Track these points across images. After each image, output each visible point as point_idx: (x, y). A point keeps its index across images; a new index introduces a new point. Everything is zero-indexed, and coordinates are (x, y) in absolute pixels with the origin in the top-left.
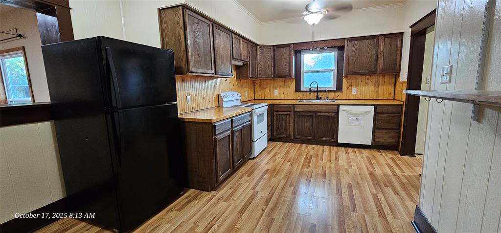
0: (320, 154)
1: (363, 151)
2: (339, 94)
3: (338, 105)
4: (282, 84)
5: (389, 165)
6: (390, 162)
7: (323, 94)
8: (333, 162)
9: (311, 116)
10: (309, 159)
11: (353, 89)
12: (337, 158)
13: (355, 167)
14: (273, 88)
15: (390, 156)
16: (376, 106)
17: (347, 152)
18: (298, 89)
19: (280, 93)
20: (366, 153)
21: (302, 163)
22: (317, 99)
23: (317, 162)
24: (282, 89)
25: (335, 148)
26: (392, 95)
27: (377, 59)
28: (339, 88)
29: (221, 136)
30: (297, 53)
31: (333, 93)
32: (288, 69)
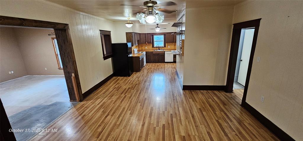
1: (171, 63)
2: (165, 48)
3: (165, 51)
4: (148, 45)
7: (160, 48)
8: (164, 66)
9: (157, 55)
10: (158, 66)
13: (168, 66)
14: (145, 46)
17: (167, 64)
18: (153, 47)
19: (147, 48)
21: (156, 67)
22: (159, 50)
23: (160, 66)
25: (164, 63)
27: (174, 39)
28: (165, 46)
29: (140, 60)
30: (153, 36)
31: (163, 48)
32: (150, 41)
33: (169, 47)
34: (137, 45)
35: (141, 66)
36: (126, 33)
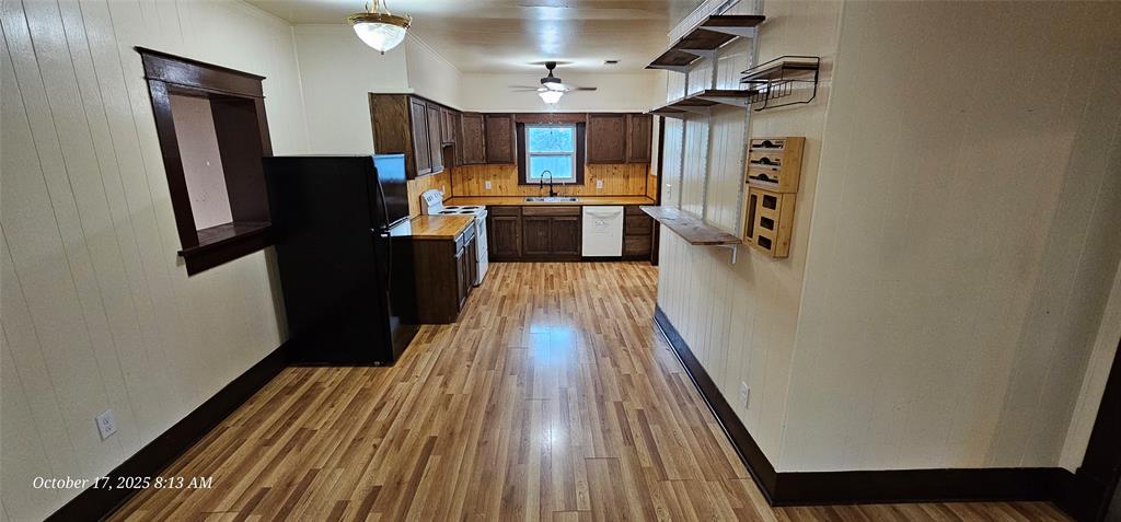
0: (562, 271)
1: (612, 264)
2: (581, 187)
3: (581, 206)
4: (498, 172)
5: (639, 277)
6: (641, 274)
7: (558, 187)
8: (581, 281)
9: (545, 222)
10: (549, 280)
11: (598, 182)
12: (583, 276)
13: (604, 282)
14: (483, 178)
15: (642, 267)
16: (626, 207)
17: (594, 268)
18: (522, 180)
19: (493, 187)
20: (616, 266)
21: (543, 285)
22: (551, 196)
23: (561, 283)
24: (498, 181)
25: (579, 264)
26: (644, 190)
27: (625, 144)
28: (580, 180)
29: (458, 255)
30: (520, 126)
31: (571, 188)
32: (508, 151)
33: (599, 184)
34: (440, 168)
35: (465, 288)
36: (373, 96)
